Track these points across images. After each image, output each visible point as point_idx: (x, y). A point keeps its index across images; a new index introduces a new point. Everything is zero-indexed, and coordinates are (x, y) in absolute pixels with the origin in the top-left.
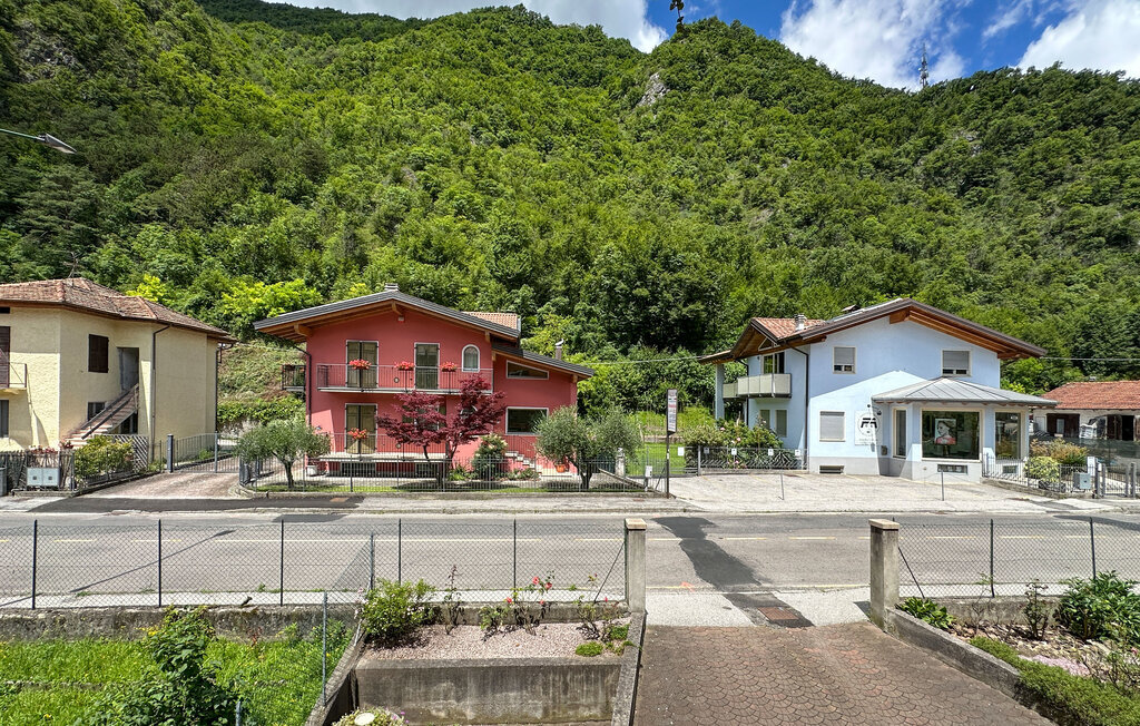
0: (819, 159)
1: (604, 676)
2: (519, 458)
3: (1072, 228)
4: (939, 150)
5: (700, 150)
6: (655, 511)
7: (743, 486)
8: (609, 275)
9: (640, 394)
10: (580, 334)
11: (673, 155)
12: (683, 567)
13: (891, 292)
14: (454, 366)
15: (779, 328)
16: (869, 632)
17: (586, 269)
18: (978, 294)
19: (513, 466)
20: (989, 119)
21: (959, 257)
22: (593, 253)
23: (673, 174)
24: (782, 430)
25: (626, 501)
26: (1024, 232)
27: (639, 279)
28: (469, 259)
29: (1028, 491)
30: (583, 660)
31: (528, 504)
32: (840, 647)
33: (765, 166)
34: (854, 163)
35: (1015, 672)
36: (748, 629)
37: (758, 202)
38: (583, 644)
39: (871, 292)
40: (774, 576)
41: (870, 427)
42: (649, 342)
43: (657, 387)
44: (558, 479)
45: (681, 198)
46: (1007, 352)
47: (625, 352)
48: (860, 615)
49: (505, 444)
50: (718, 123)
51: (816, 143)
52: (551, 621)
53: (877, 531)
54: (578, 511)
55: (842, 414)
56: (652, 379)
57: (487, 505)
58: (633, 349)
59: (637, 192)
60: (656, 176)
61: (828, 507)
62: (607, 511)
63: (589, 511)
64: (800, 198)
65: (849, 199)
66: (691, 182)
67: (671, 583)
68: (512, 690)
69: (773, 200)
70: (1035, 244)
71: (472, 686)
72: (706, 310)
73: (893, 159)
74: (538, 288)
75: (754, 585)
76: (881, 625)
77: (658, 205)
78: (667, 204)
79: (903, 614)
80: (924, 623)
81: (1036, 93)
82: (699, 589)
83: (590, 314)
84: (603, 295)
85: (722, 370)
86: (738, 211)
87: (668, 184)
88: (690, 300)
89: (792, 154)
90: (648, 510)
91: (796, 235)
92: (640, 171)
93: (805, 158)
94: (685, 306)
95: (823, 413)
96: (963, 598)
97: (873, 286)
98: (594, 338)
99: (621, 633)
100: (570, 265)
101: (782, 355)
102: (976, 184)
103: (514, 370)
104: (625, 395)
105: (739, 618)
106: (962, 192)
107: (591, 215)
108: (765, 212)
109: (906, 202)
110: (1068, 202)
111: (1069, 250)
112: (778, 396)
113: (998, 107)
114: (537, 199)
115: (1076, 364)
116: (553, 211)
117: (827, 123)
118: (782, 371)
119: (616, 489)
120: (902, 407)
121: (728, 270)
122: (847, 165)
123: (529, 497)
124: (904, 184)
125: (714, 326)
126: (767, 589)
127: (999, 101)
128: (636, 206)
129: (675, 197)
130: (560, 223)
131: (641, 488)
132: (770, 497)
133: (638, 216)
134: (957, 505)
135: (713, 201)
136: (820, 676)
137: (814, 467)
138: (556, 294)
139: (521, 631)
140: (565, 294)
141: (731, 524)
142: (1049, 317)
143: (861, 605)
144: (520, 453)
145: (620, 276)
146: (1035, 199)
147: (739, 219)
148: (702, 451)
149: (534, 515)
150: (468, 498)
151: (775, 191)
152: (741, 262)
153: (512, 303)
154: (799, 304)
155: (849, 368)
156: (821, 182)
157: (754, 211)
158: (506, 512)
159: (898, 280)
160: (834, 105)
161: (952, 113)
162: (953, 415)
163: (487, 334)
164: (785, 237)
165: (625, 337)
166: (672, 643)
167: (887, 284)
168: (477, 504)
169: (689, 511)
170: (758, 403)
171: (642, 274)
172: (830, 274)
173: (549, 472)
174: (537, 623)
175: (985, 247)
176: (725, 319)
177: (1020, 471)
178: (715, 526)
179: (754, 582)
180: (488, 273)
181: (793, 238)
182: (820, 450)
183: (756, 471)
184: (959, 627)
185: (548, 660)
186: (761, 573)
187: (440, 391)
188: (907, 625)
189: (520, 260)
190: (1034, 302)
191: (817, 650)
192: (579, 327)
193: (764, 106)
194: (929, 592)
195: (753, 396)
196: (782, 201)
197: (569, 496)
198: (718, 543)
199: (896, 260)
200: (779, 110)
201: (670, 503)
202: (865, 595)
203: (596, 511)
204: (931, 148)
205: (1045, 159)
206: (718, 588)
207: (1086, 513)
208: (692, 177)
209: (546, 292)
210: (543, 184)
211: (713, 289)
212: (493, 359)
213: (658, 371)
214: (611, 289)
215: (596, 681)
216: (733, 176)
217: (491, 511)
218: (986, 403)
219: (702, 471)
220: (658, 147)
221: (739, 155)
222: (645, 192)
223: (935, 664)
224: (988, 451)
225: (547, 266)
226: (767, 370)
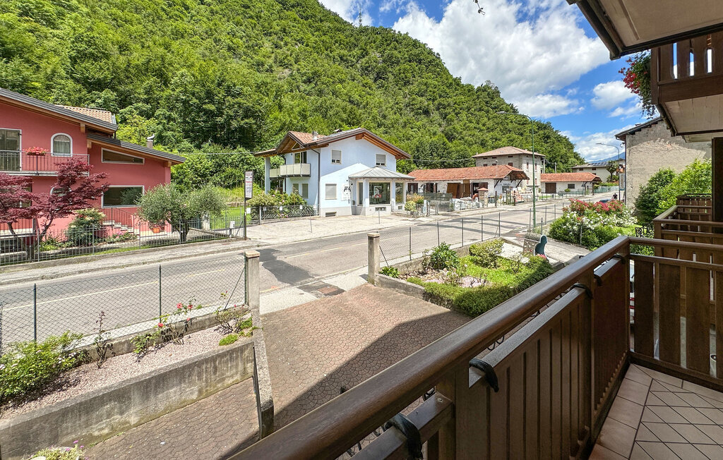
0: (314, 48)
1: (242, 353)
2: (117, 226)
3: (413, 105)
4: (367, 58)
5: (246, 23)
6: (239, 249)
7: (289, 227)
8: (185, 92)
9: (211, 176)
10: (161, 132)
11: (228, 21)
12: (269, 278)
13: (350, 124)
14: (42, 151)
15: (305, 138)
16: (368, 288)
17: (166, 84)
18: (382, 129)
19: (111, 233)
20: (385, 49)
21: (375, 111)
22: (170, 74)
23: (228, 34)
24: (305, 194)
25: (217, 246)
26: (397, 103)
27: (207, 98)
28: (40, 58)
29: (407, 216)
30: (227, 348)
31: (135, 259)
32: (359, 298)
33: (286, 44)
34: (331, 55)
35: (423, 288)
36: (316, 301)
37: (283, 64)
38: (222, 338)
39: (341, 123)
40: (320, 272)
41: (347, 191)
42: (216, 140)
43: (224, 171)
44: (155, 238)
45: (234, 50)
46: (399, 156)
47: (199, 147)
48: (363, 281)
49: (103, 215)
50: (257, 10)
51: (313, 39)
52: (193, 331)
53: (371, 238)
54: (181, 257)
55: (335, 185)
56: (220, 166)
57: (92, 265)
58: (205, 145)
59: (202, 39)
60: (216, 31)
61: (334, 233)
62: (205, 254)
63: (189, 256)
64: (306, 67)
65: (329, 73)
66: (241, 42)
67: (265, 289)
68: (173, 387)
69: (291, 65)
70: (401, 109)
71: (136, 397)
72: (256, 124)
73: (349, 58)
74: (120, 94)
75: (311, 279)
76: (373, 283)
77: (218, 51)
78: (224, 51)
79: (382, 275)
80: (390, 277)
81: (401, 43)
82: (282, 288)
83: (169, 119)
84: (179, 105)
85: (268, 160)
86: (271, 66)
87: (226, 40)
88: (246, 116)
89: (301, 41)
90: (234, 249)
91: (303, 87)
92: (204, 25)
93: (307, 45)
94: (242, 120)
95: (327, 185)
96: (401, 263)
97: (343, 121)
98: (173, 136)
99: (248, 324)
100: (151, 80)
101: (305, 154)
102: (381, 78)
103: (108, 156)
104: (200, 176)
105: (309, 297)
106: (375, 80)
107: (167, 47)
108: (287, 70)
109: (353, 80)
110: (411, 93)
111: (412, 114)
112: (303, 176)
113: (388, 45)
114: (114, 22)
115: (415, 162)
116: (130, 35)
117: (318, 30)
118: (305, 162)
119: (208, 238)
120: (361, 181)
121: (268, 101)
122: (328, 55)
123: (134, 253)
124: (353, 71)
125: (261, 134)
126: (318, 279)
127: (389, 42)
128: (202, 48)
129: (230, 49)
130: (138, 46)
131: (225, 236)
132: (304, 232)
133: (204, 56)
134: (385, 225)
135: (256, 58)
136: (355, 314)
137: (323, 213)
138: (138, 100)
139: (170, 346)
140: (146, 101)
141: (289, 249)
142: (406, 142)
143: (364, 276)
144: (116, 222)
145: (193, 94)
146: (401, 89)
147: (272, 71)
148: (262, 209)
149: (142, 266)
150: (69, 263)
151: (293, 61)
152: (276, 97)
153: (93, 102)
154: (307, 126)
155: (338, 161)
156: (316, 60)
157: (280, 69)
158: (114, 268)
159: (353, 118)
160: (321, 21)
161: (371, 42)
162: (381, 184)
163: (83, 125)
164: (298, 87)
165: (198, 136)
166: (277, 321)
167: (348, 120)
168: (82, 266)
169: (261, 246)
170: (291, 180)
171: (210, 95)
172: (323, 111)
173: (147, 234)
174: (182, 335)
175: (384, 108)
176: (268, 131)
177: (404, 209)
178: (280, 252)
179: (311, 277)
180: (63, 73)
181: (302, 88)
182: (326, 205)
183: (293, 219)
184: (401, 276)
185: (201, 356)
186: (312, 272)
187: (22, 173)
188: (385, 280)
189: (101, 69)
190: (401, 135)
191: (350, 302)
192: (160, 127)
193: (285, 9)
194: (390, 263)
195: (289, 176)
196: (296, 66)
197: (171, 248)
198: (285, 260)
199: (352, 108)
200: (292, 14)
201: (247, 243)
202: (365, 271)
203: (196, 255)
204: (364, 57)
205: (404, 73)
206: (292, 285)
207: (426, 223)
208: (241, 38)
209: (126, 97)
210: (120, 13)
211: (260, 112)
212: (89, 146)
213: (224, 160)
214: (185, 102)
215: (237, 358)
216: (267, 46)
217: (98, 269)
218: (392, 178)
219: (262, 222)
220: (217, 12)
221: (271, 33)
222: (208, 40)
223: (395, 294)
224: (393, 200)
225: (128, 78)
226: (297, 161)
